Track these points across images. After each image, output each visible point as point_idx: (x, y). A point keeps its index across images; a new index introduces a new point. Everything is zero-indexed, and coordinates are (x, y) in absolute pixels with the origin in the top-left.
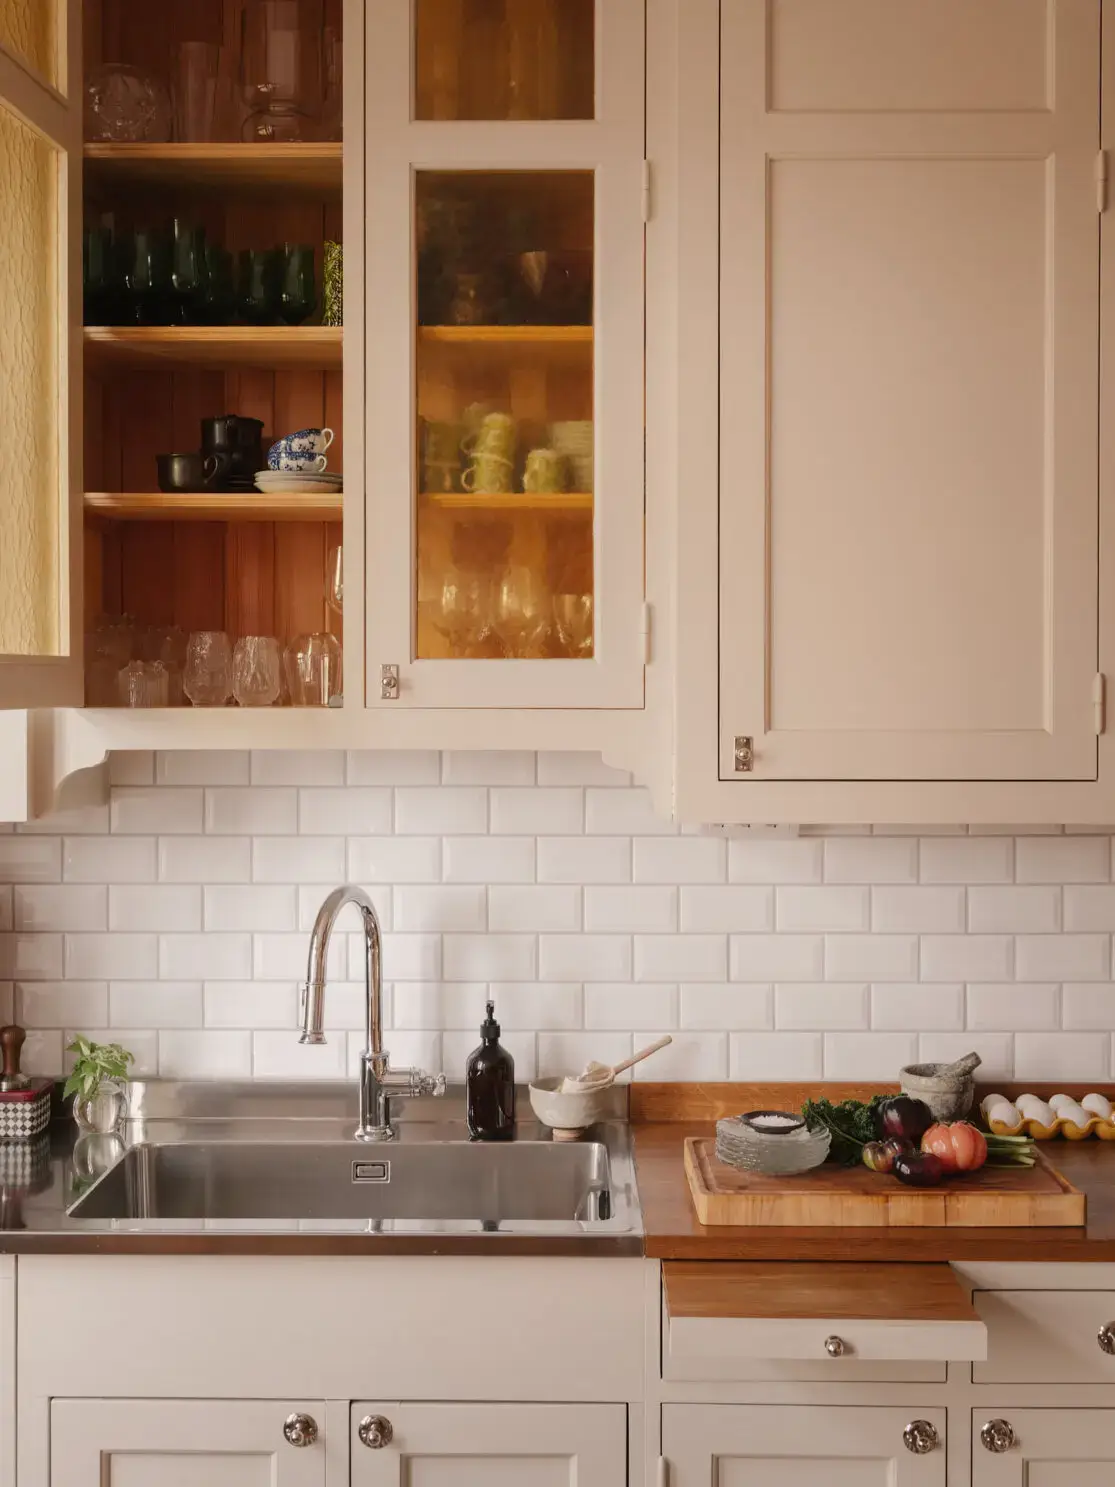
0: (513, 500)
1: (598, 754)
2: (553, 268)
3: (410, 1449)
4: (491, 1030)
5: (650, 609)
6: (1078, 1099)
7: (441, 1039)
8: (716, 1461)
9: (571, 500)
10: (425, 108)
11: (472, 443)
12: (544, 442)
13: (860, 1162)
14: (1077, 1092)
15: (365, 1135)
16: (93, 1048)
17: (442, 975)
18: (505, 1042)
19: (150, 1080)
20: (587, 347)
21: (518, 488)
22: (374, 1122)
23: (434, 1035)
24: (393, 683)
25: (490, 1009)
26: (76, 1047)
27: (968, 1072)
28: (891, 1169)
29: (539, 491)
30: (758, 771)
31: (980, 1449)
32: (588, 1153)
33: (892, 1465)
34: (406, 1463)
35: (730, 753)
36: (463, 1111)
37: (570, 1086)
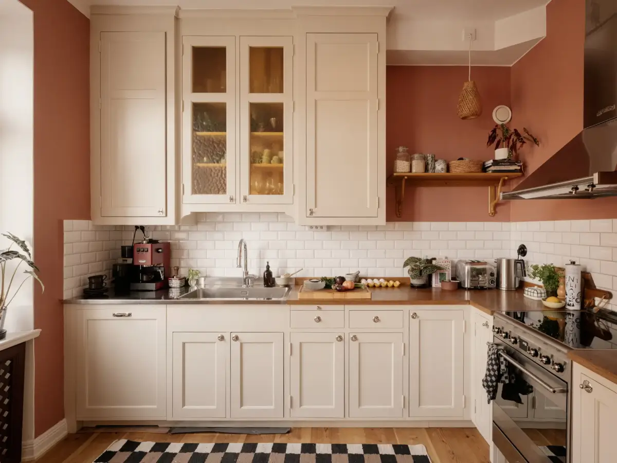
0: (269, 165)
1: (284, 213)
2: (276, 122)
3: (243, 341)
4: (268, 267)
5: (294, 185)
6: (379, 280)
7: (260, 270)
8: (301, 343)
9: (280, 165)
10: (252, 90)
11: (262, 155)
12: (277, 155)
13: (331, 288)
14: (379, 279)
15: (244, 286)
16: (193, 271)
17: (261, 257)
18: (270, 269)
19: (206, 277)
20: (282, 137)
21: (270, 163)
22: (246, 284)
23: (258, 269)
24: (245, 199)
25: (268, 263)
26: (190, 270)
27: (357, 275)
28: (336, 289)
29: (275, 163)
30: (314, 215)
31: (351, 341)
32: (285, 289)
33: (334, 344)
34: (241, 344)
35: (309, 212)
36: (262, 283)
37: (282, 277)
